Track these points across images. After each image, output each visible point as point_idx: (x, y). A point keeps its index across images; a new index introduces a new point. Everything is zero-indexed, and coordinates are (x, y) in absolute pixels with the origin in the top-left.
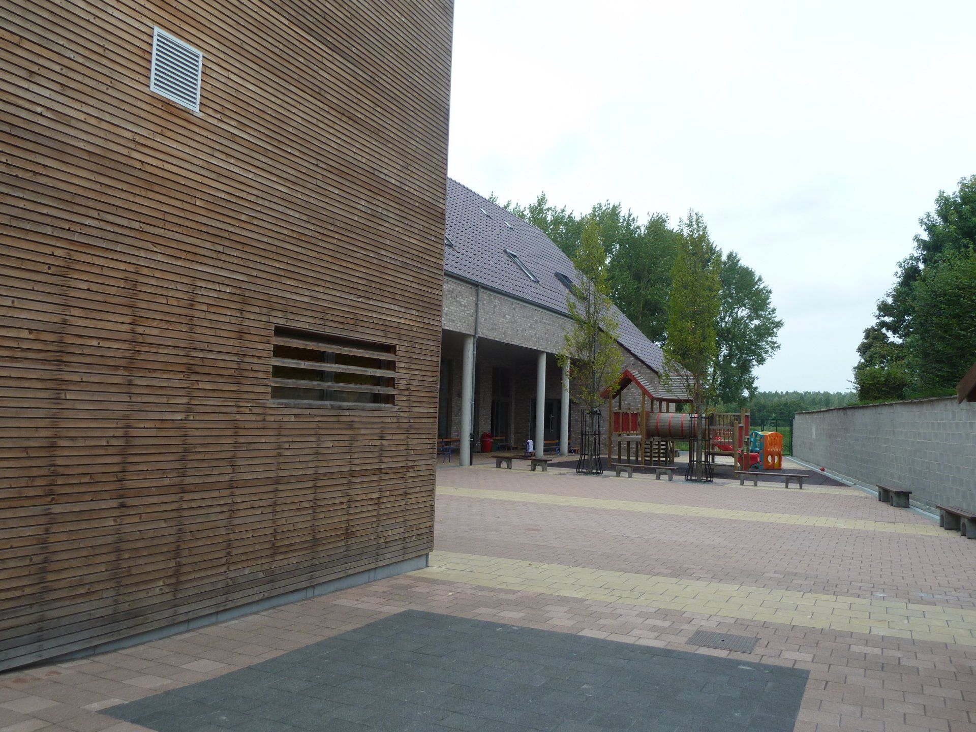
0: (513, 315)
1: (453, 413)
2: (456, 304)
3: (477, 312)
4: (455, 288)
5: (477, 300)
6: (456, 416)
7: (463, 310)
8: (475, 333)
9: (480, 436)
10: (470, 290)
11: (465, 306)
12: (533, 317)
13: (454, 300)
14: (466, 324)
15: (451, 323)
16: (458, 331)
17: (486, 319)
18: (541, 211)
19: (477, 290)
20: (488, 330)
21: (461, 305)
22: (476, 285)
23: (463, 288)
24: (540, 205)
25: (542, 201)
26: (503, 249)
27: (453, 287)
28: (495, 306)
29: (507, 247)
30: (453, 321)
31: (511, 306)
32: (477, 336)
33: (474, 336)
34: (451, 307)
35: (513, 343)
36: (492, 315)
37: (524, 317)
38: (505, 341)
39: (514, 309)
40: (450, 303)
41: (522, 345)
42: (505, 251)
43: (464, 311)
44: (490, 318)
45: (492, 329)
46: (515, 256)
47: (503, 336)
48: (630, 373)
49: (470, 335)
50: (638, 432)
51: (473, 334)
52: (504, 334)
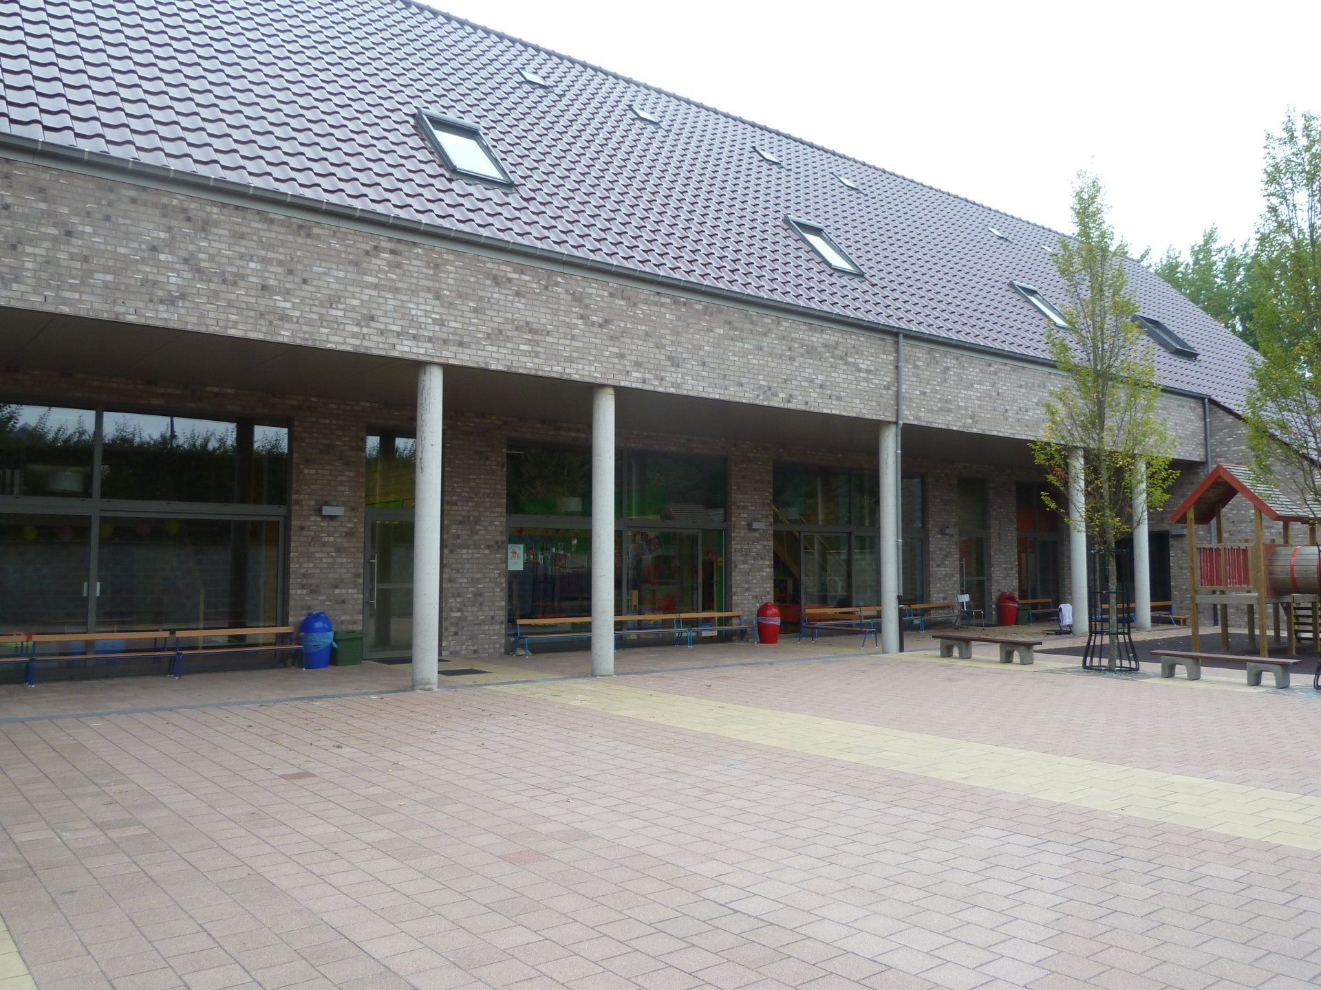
0: (994, 385)
1: (931, 562)
2: (845, 367)
3: (898, 379)
4: (841, 340)
5: (897, 360)
6: (938, 566)
7: (864, 378)
8: (897, 418)
9: (994, 599)
10: (881, 343)
11: (868, 371)
12: (1044, 387)
13: (840, 362)
14: (874, 403)
15: (834, 402)
16: (855, 415)
17: (923, 393)
18: (1208, 252)
19: (897, 343)
20: (931, 411)
21: (860, 370)
22: (894, 333)
23: (862, 339)
24: (1206, 243)
25: (1209, 238)
26: (1008, 281)
27: (836, 339)
28: (947, 369)
29: (1013, 277)
30: (839, 399)
31: (986, 368)
32: (901, 422)
33: (896, 423)
34: (833, 374)
35: (995, 433)
36: (938, 385)
37: (1021, 386)
38: (975, 430)
39: (996, 374)
40: (832, 367)
41: (1017, 436)
42: (1011, 285)
43: (866, 380)
44: (934, 391)
45: (941, 409)
46: (1033, 293)
47: (970, 421)
48: (1225, 470)
49: (889, 423)
50: (1251, 587)
51: (894, 420)
52: (971, 417)
